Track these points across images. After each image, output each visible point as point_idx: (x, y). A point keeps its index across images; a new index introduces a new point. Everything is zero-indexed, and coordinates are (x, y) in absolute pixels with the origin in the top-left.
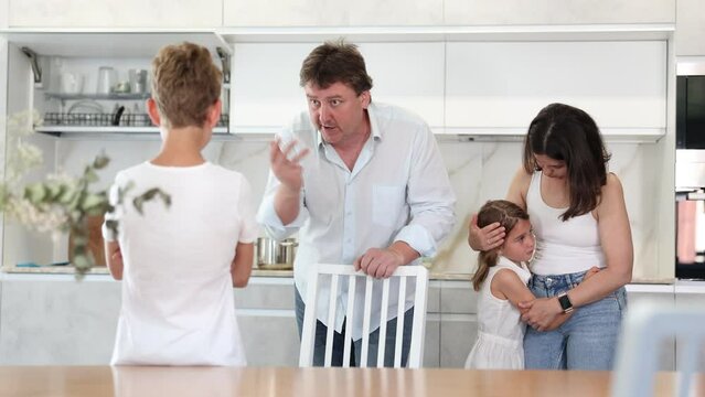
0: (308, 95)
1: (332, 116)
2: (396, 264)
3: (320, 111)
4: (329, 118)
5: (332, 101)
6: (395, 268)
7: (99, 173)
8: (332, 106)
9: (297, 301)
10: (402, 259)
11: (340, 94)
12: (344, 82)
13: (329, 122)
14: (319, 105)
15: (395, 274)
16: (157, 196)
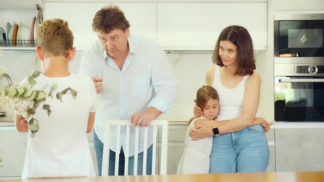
0: (99, 37)
1: (114, 46)
2: (151, 120)
3: (107, 43)
4: (113, 47)
5: (113, 38)
6: (151, 121)
7: (36, 79)
8: (113, 40)
9: (95, 138)
10: (153, 116)
11: (116, 34)
12: (117, 28)
13: (113, 49)
14: (106, 41)
15: (151, 125)
16: (69, 91)
